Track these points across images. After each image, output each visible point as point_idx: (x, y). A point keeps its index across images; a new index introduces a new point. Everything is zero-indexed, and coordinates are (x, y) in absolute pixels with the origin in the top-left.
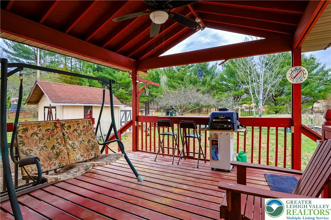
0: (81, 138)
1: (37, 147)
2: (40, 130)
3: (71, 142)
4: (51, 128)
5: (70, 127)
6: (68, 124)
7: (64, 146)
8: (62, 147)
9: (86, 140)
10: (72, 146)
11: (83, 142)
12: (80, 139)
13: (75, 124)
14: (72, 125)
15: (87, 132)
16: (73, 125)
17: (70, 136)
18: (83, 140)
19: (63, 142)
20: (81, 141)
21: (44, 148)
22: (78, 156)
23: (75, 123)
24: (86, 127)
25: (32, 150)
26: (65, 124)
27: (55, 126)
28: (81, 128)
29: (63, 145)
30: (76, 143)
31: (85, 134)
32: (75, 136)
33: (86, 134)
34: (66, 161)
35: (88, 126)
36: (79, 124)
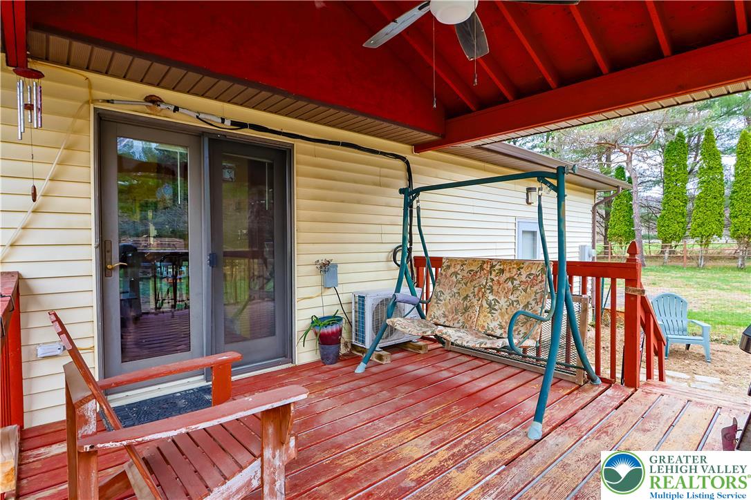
0: (516, 296)
1: (450, 291)
2: (463, 270)
3: (491, 297)
4: (475, 268)
5: (502, 271)
6: (502, 267)
7: (478, 301)
8: (475, 301)
9: (522, 303)
10: (490, 305)
11: (515, 303)
12: (513, 298)
13: (514, 268)
14: (507, 269)
15: (531, 287)
16: (510, 269)
17: (495, 288)
18: (518, 301)
19: (480, 295)
20: (512, 301)
21: (457, 295)
22: (495, 324)
23: (515, 266)
24: (532, 277)
25: (443, 294)
26: (496, 265)
27: (482, 268)
28: (523, 278)
29: (478, 299)
30: (503, 301)
31: (525, 291)
32: (505, 289)
33: (528, 290)
34: (471, 322)
35: (537, 276)
36: (522, 268)
